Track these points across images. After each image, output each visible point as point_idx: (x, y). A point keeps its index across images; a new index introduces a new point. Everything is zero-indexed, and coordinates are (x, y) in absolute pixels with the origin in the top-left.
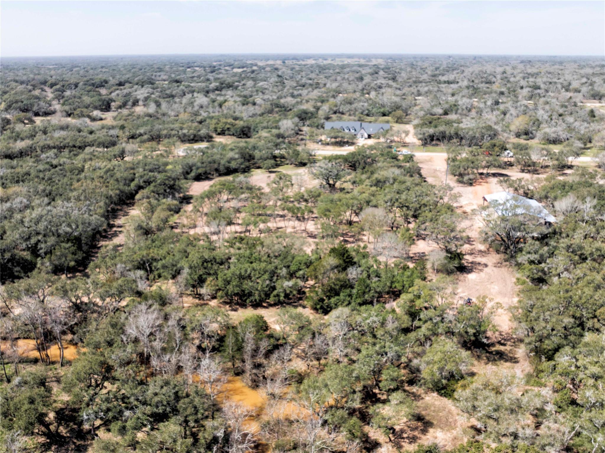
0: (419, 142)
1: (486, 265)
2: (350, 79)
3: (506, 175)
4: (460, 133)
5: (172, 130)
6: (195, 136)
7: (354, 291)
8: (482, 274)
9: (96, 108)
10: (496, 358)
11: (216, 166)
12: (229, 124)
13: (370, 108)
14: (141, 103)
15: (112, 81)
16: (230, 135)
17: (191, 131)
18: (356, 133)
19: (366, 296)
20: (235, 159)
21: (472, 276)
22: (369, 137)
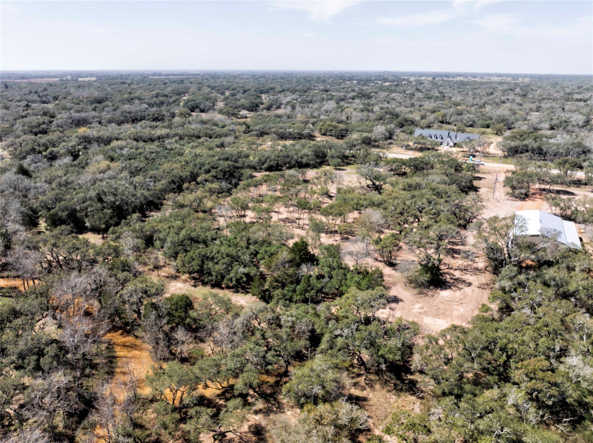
0: (500, 153)
1: (470, 284)
2: (481, 94)
3: (573, 194)
4: (544, 148)
5: (281, 128)
6: (299, 134)
7: (298, 287)
8: (458, 293)
9: (245, 108)
10: (404, 388)
11: (288, 160)
12: (333, 127)
13: (476, 120)
14: (282, 106)
15: (279, 88)
16: (331, 135)
17: (296, 131)
18: (442, 141)
19: (307, 294)
20: (308, 156)
21: (445, 294)
22: (455, 145)
